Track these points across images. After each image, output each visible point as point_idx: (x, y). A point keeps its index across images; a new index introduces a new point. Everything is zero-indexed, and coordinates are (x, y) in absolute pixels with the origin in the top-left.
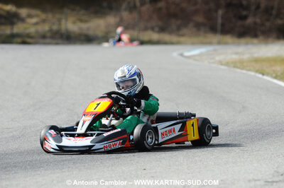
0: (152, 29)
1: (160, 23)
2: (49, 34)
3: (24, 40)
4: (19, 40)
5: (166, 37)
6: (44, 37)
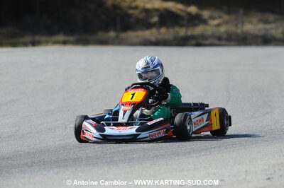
2: (225, 36)
3: (199, 42)
4: (194, 42)
6: (219, 38)
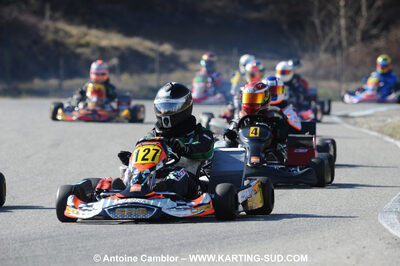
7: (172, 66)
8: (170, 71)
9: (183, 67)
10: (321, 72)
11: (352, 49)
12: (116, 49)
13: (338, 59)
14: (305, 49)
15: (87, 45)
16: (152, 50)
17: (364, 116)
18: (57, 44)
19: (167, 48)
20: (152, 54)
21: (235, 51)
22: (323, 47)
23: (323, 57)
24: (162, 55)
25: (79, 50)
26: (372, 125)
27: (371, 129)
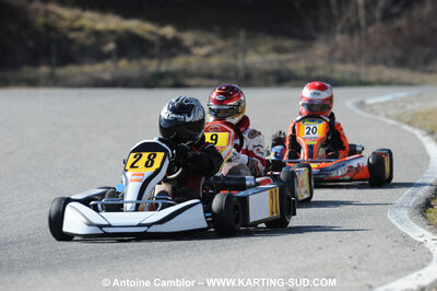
0: (385, 63)
1: (397, 53)
5: (405, 75)
7: (174, 50)
8: (173, 55)
9: (187, 51)
10: (338, 54)
11: (371, 30)
12: (113, 32)
13: (356, 41)
14: (319, 30)
15: (81, 29)
16: (152, 33)
17: (383, 104)
18: (49, 28)
19: (168, 31)
20: (153, 38)
21: (242, 34)
22: (339, 27)
23: (340, 39)
24: (163, 38)
25: (73, 35)
26: (390, 112)
27: (388, 116)
